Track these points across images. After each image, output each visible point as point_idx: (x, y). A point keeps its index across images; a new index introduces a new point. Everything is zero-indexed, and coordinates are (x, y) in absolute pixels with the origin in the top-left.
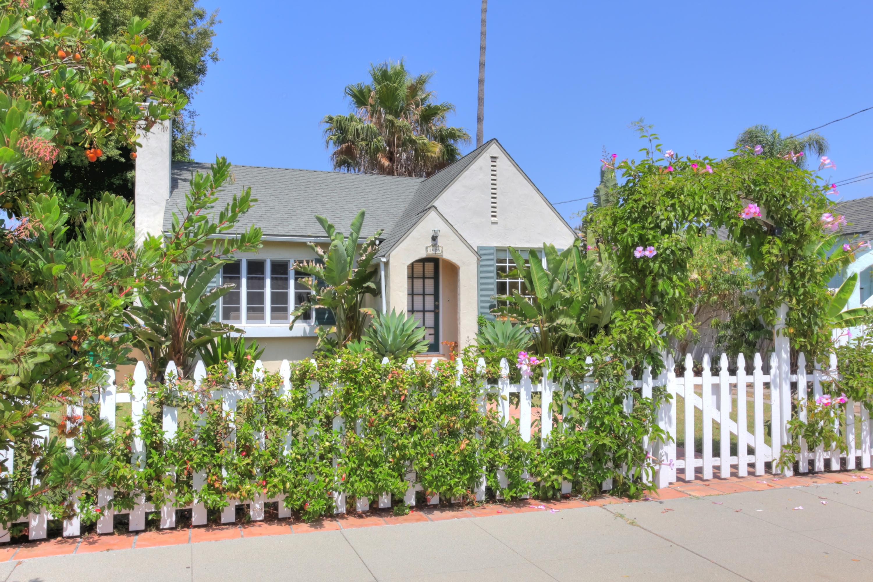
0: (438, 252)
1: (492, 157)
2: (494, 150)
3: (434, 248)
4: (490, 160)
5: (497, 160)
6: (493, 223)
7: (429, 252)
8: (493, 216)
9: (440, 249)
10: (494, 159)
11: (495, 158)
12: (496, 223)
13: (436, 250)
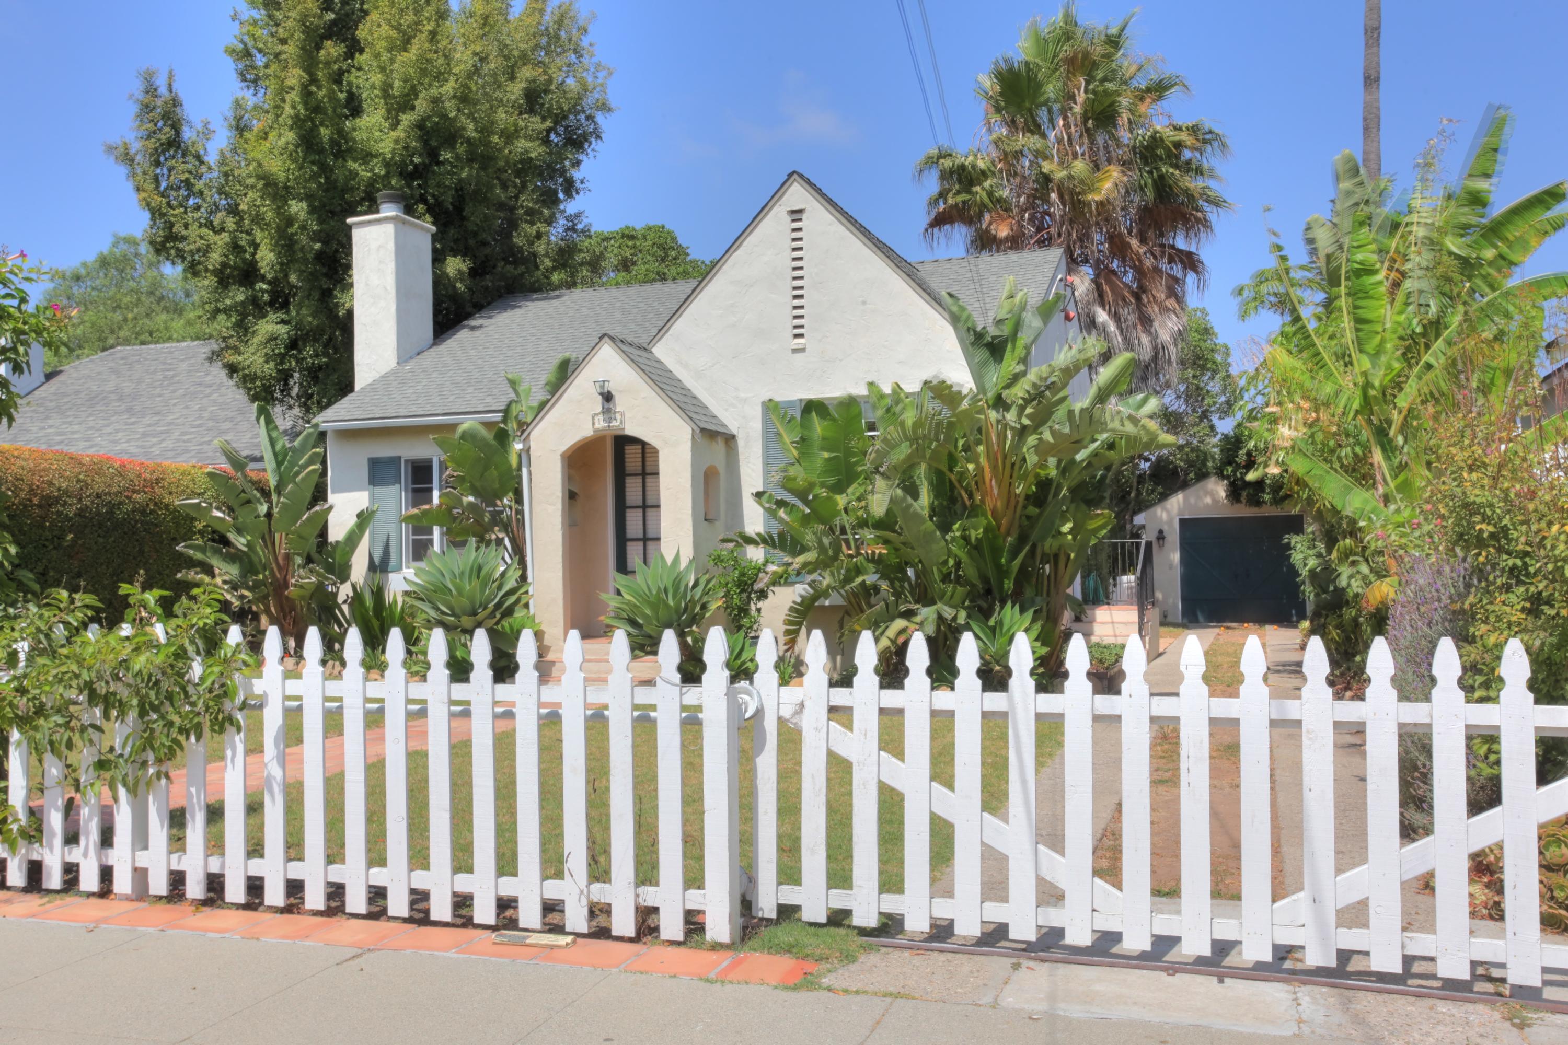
0: (614, 424)
1: (793, 212)
2: (797, 195)
3: (606, 416)
4: (789, 219)
5: (804, 217)
6: (795, 351)
7: (597, 426)
8: (797, 336)
9: (618, 417)
10: (796, 214)
11: (800, 211)
12: (802, 350)
13: (610, 420)
